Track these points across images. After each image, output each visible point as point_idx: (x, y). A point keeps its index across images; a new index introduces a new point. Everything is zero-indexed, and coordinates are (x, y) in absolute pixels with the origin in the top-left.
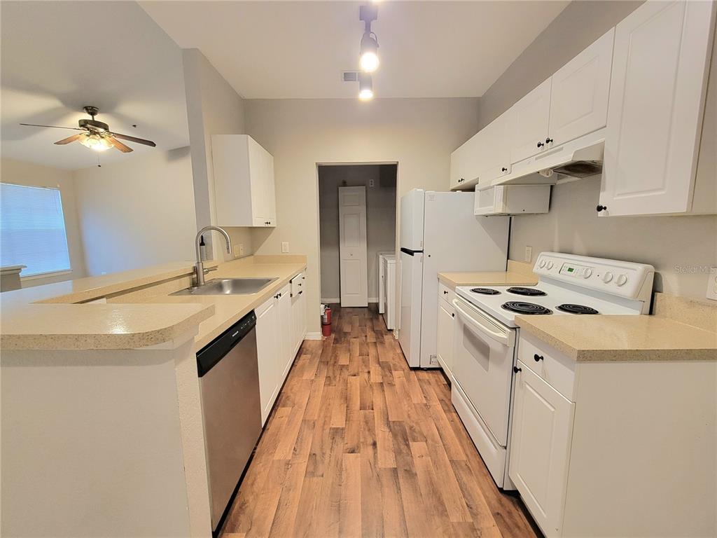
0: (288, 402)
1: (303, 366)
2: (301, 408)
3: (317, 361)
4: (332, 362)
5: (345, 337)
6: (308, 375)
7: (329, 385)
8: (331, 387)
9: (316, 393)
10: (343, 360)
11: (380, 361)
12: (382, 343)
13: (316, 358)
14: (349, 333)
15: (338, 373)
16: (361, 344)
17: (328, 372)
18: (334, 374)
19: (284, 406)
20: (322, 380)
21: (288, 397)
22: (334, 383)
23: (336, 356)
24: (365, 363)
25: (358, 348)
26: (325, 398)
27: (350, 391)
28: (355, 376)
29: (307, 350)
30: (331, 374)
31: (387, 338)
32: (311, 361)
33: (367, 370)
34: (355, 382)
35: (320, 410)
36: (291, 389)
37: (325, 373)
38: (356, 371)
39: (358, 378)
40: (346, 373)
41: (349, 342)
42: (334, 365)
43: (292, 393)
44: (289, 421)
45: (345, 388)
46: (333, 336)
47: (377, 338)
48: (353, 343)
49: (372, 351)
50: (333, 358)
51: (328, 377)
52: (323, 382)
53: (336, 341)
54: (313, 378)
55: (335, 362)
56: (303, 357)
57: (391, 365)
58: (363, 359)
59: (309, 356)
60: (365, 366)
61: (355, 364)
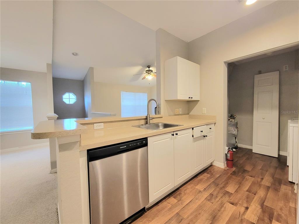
0: (178, 196)
1: (201, 180)
2: (182, 205)
3: (212, 180)
4: (221, 186)
5: (242, 173)
6: (200, 187)
7: (209, 200)
8: (209, 202)
9: (197, 201)
10: (231, 189)
11: (265, 204)
12: (277, 190)
13: (212, 179)
14: (248, 172)
15: (220, 195)
16: (254, 183)
17: (214, 191)
18: (217, 194)
19: (175, 198)
20: (206, 194)
21: (180, 194)
22: (213, 200)
23: (227, 183)
24: (249, 200)
25: (250, 185)
26: (200, 207)
27: (222, 213)
28: (233, 204)
29: (210, 171)
30: (215, 193)
31: (284, 188)
32: (208, 179)
33: (245, 205)
34: (230, 210)
35: (191, 214)
36: (185, 190)
37: (211, 191)
38: (236, 201)
39: (234, 208)
40: (226, 199)
41: (244, 178)
42: (221, 189)
43: (184, 192)
44: (170, 208)
45: (219, 209)
46: (234, 169)
47: (273, 184)
48: (247, 180)
49: (261, 193)
50: (223, 184)
51: (212, 195)
52: (206, 196)
53: (234, 173)
54: (202, 190)
55: (224, 187)
56: (205, 174)
57: (275, 213)
58: (248, 195)
59: (209, 175)
60: (247, 201)
61: (239, 196)
